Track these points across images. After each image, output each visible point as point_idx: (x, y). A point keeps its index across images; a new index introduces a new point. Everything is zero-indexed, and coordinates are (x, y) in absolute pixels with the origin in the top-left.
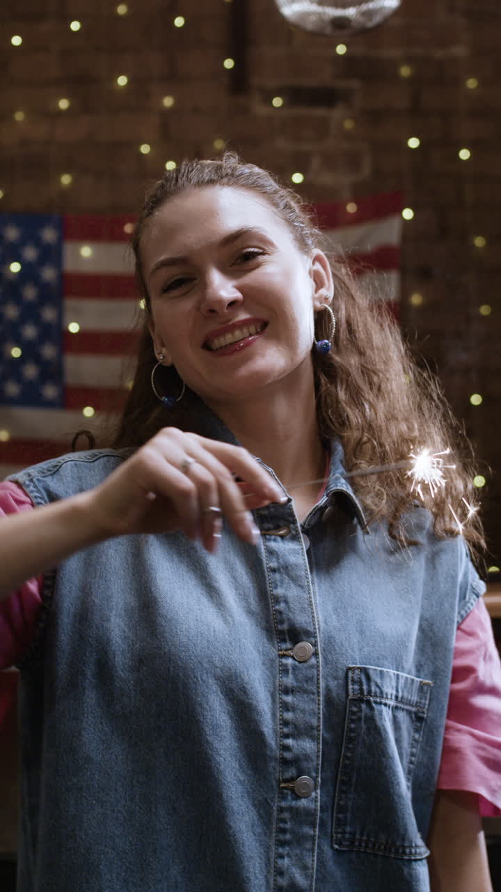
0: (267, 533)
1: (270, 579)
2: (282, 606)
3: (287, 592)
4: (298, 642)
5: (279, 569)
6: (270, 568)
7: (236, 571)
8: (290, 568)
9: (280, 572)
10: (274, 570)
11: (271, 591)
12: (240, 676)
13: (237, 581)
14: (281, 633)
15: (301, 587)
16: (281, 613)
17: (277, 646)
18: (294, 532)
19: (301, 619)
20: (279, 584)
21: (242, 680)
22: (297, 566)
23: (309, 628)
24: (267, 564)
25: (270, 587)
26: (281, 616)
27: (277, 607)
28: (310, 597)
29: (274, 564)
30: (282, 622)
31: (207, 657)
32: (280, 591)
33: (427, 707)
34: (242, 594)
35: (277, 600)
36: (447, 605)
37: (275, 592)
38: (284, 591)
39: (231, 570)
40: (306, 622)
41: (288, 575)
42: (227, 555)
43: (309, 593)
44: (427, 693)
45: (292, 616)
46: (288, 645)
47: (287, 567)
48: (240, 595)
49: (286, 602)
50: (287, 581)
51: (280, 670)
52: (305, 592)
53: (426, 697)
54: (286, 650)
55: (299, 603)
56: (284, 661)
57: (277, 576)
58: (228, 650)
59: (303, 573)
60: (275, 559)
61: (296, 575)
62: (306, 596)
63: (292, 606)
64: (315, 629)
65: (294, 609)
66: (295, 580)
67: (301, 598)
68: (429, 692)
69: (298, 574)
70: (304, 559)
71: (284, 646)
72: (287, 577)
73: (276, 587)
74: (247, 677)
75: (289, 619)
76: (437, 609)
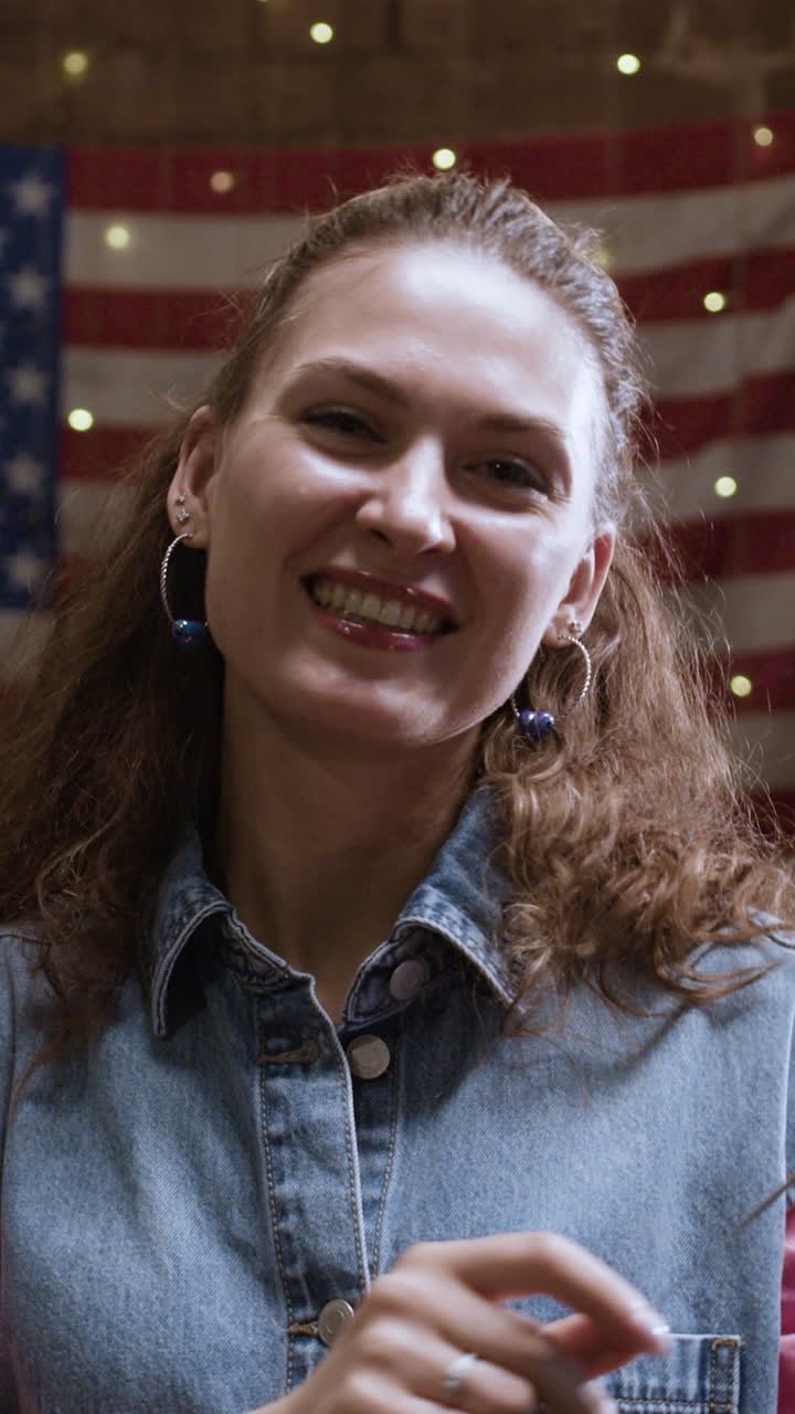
0: (274, 1059)
1: (269, 1162)
2: (291, 1223)
3: (305, 1187)
4: (327, 1301)
5: (289, 1137)
6: (269, 1136)
7: (201, 1151)
8: (310, 1132)
9: (291, 1145)
10: (277, 1141)
11: (271, 1188)
12: (185, 1393)
13: (202, 1174)
14: (291, 1284)
15: (336, 1172)
16: (288, 1237)
17: (285, 1315)
18: (327, 1051)
19: (330, 1248)
20: (288, 1171)
21: (189, 1401)
22: (325, 1125)
23: (347, 1268)
24: (264, 1128)
25: (269, 1180)
26: (290, 1245)
27: (282, 1225)
28: (353, 1195)
29: (277, 1128)
30: (292, 1260)
31: (106, 1362)
32: (288, 1189)
33: (736, 1398)
34: (214, 1202)
35: (282, 1211)
36: (757, 1147)
37: (278, 1190)
38: (296, 1186)
39: (191, 1152)
40: (340, 1254)
41: (307, 1148)
42: (185, 1118)
43: (352, 1185)
44: (731, 1366)
45: (311, 1242)
46: (309, 1312)
47: (304, 1130)
48: (210, 1205)
49: (300, 1211)
50: (305, 1162)
51: (289, 1369)
52: (342, 1184)
53: (730, 1376)
54: (306, 1321)
55: (328, 1210)
56: (299, 1348)
57: (285, 1153)
58: (157, 1337)
59: (340, 1140)
60: (280, 1116)
61: (324, 1146)
62: (343, 1192)
63: (311, 1218)
64: (361, 1267)
65: (318, 1226)
66: (324, 1159)
67: (333, 1197)
68: (737, 1363)
69: (328, 1142)
70: (345, 1109)
71: (300, 1314)
72: (305, 1154)
73: (281, 1180)
74: (200, 1393)
75: (305, 1250)
76: (732, 1162)
